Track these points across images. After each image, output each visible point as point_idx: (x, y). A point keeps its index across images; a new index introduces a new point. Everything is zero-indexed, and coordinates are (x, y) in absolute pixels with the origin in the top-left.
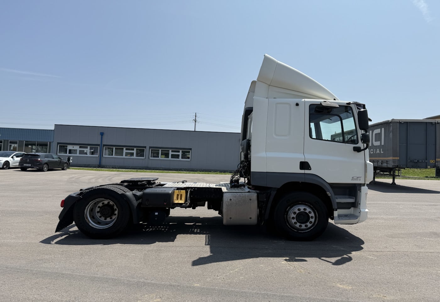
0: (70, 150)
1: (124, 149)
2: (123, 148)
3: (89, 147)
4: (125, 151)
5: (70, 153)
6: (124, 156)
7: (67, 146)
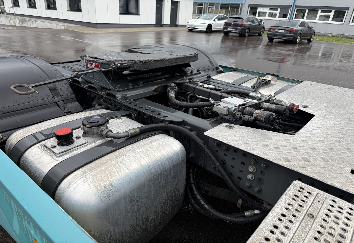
0: (259, 12)
1: (320, 11)
2: (318, 11)
3: (279, 9)
4: (320, 13)
5: (259, 16)
6: (317, 20)
7: (257, 9)
